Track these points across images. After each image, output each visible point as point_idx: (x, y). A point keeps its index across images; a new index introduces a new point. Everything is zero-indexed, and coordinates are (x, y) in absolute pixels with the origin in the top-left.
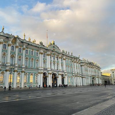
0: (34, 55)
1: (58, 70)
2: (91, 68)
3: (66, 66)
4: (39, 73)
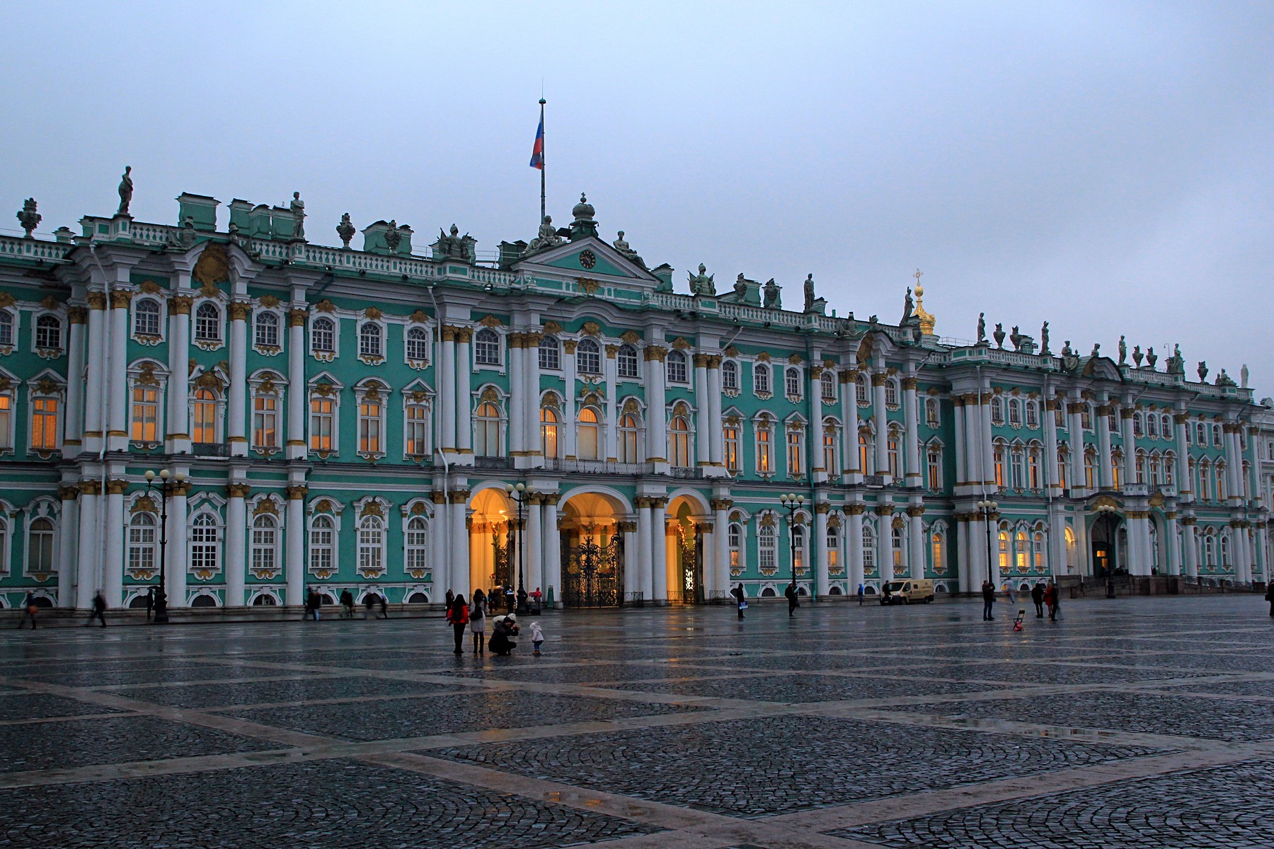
0: (384, 351)
2: (1100, 411)
3: (732, 419)
4: (434, 496)
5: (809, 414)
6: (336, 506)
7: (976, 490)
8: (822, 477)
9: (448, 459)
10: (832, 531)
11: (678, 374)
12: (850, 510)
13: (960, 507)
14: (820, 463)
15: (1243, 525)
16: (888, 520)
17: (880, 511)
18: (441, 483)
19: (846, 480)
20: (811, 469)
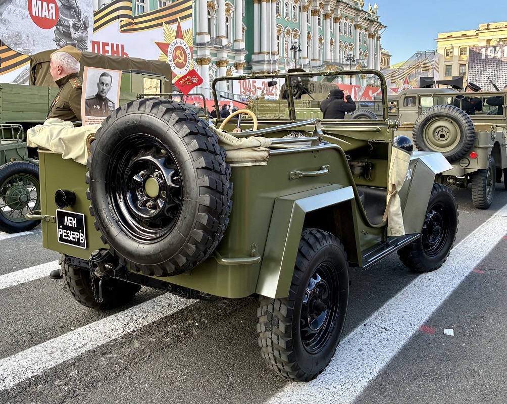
2: (326, 16)
7: (266, 58)
13: (256, 68)
17: (219, 64)
19: (198, 39)
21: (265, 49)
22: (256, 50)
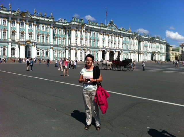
0: (95, 36)
1: (115, 47)
2: (153, 43)
3: (123, 43)
4: (99, 51)
5: (129, 43)
6: (91, 51)
7: (142, 51)
8: (130, 49)
9: (101, 47)
10: (131, 55)
11: (119, 39)
12: (132, 53)
13: (139, 53)
14: (130, 48)
15: (164, 55)
16: (135, 54)
17: (135, 53)
18: (100, 49)
19: (132, 50)
20: (129, 48)
21: (141, 50)
22: (140, 50)
